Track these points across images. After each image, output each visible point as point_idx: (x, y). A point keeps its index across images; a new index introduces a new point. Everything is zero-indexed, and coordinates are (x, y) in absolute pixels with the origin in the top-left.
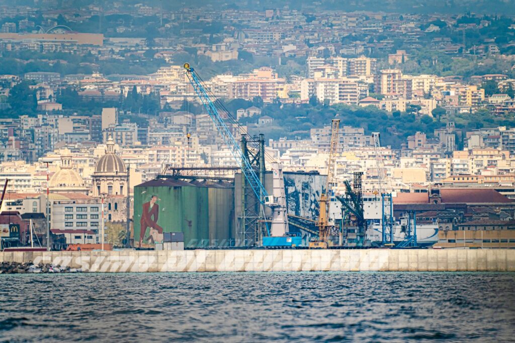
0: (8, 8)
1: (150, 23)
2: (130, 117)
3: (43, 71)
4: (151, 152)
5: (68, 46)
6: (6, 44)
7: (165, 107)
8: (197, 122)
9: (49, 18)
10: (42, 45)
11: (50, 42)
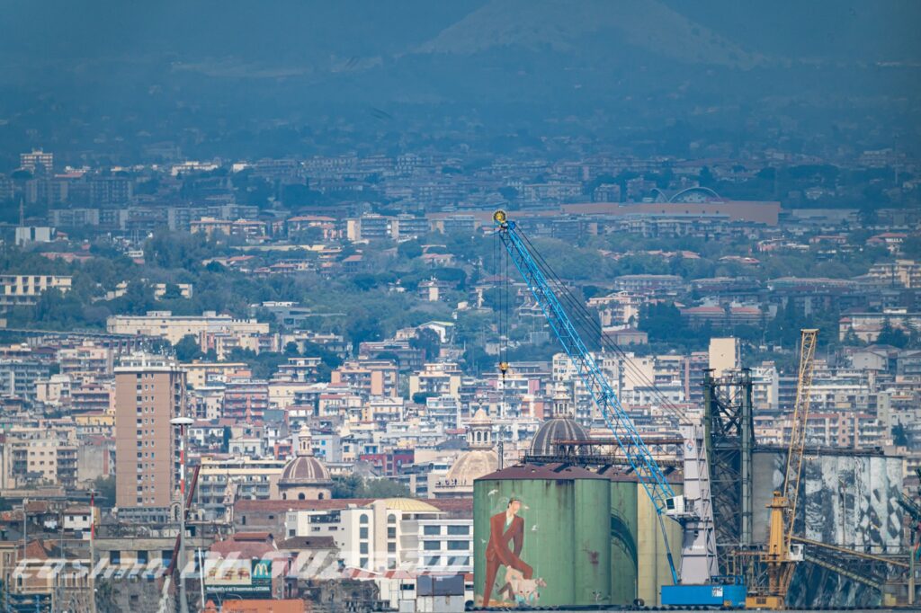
0: (611, 158)
1: (872, 182)
2: (777, 357)
3: (649, 273)
4: (788, 424)
5: (705, 225)
6: (588, 222)
7: (847, 337)
8: (899, 366)
9: (685, 175)
10: (656, 224)
11: (670, 218)
